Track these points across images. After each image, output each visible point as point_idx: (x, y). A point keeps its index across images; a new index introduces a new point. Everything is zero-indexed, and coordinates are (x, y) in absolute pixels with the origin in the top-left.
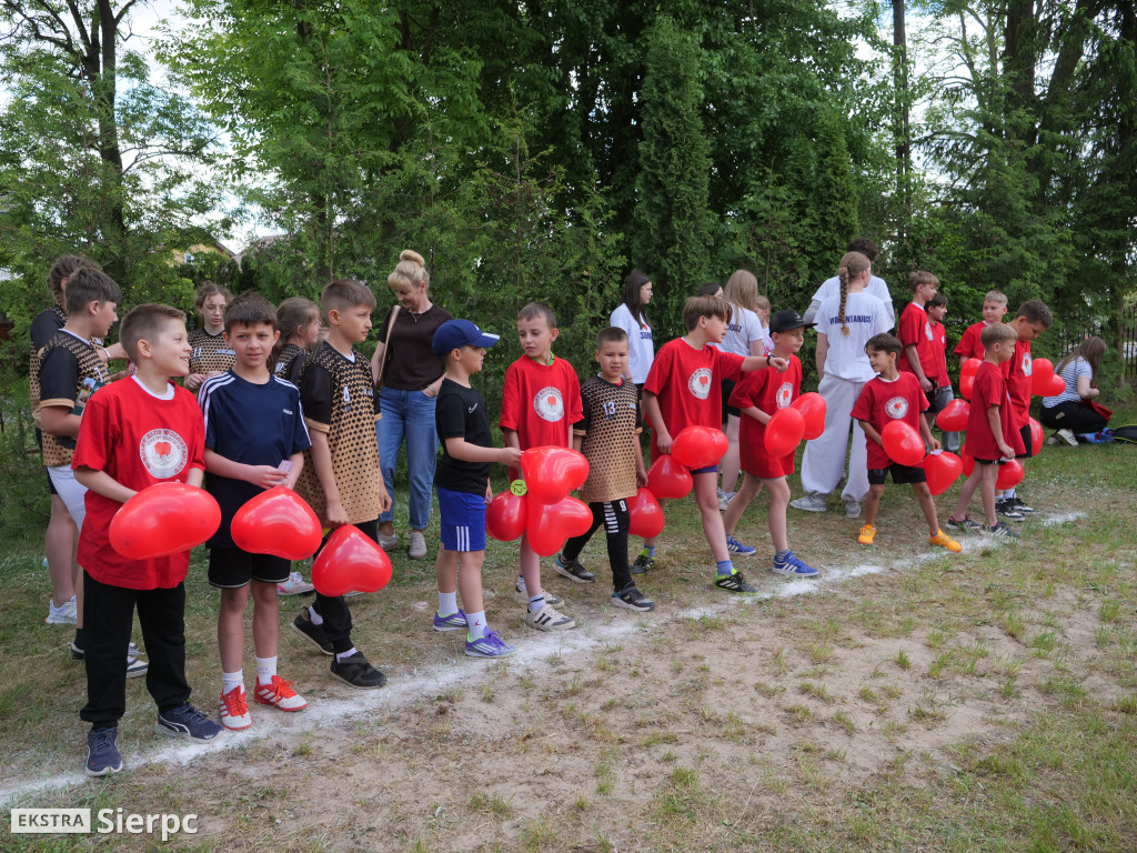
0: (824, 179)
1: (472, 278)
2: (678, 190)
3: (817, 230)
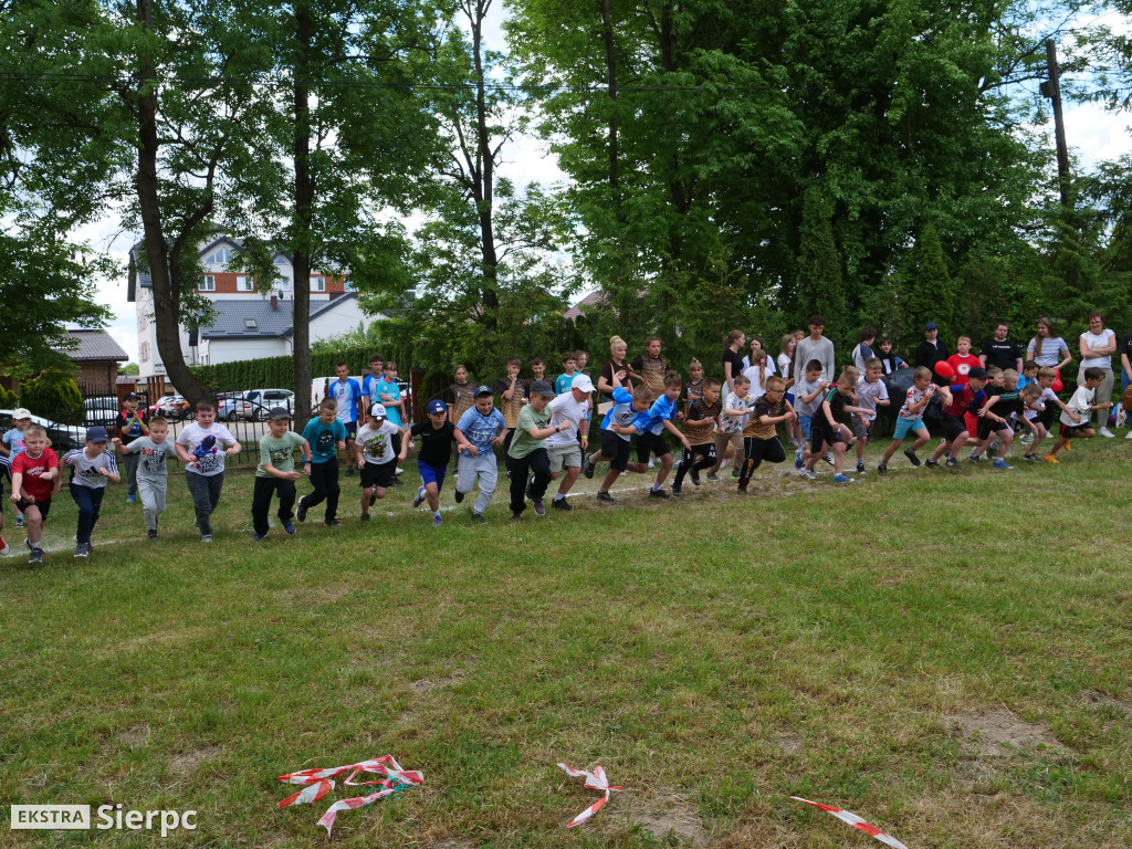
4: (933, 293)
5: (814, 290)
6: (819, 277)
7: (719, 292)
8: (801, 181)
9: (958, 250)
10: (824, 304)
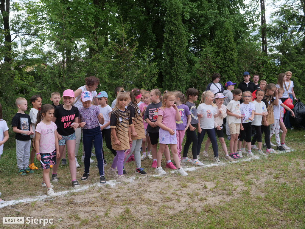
0: (225, 44)
1: (107, 77)
2: (175, 49)
3: (223, 61)
4: (229, 58)
5: (173, 52)
6: (176, 45)
7: (122, 49)
10: (178, 60)
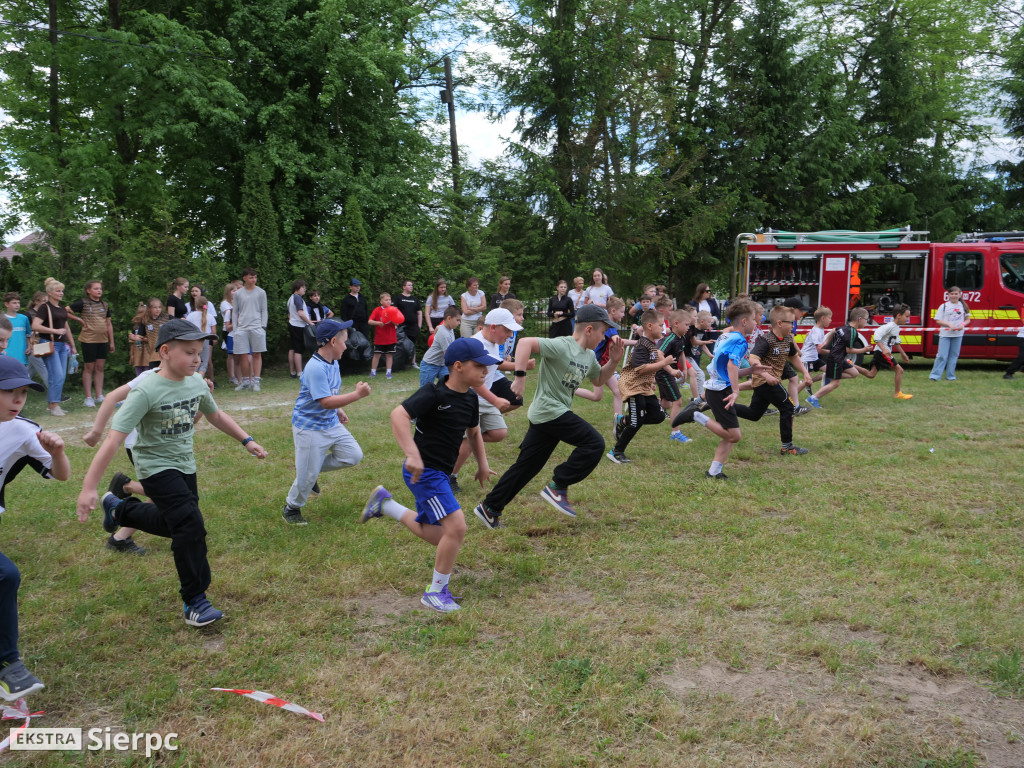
4: (354, 255)
5: (254, 245)
6: (259, 233)
7: (163, 241)
8: (243, 146)
9: (375, 219)
10: (262, 258)
